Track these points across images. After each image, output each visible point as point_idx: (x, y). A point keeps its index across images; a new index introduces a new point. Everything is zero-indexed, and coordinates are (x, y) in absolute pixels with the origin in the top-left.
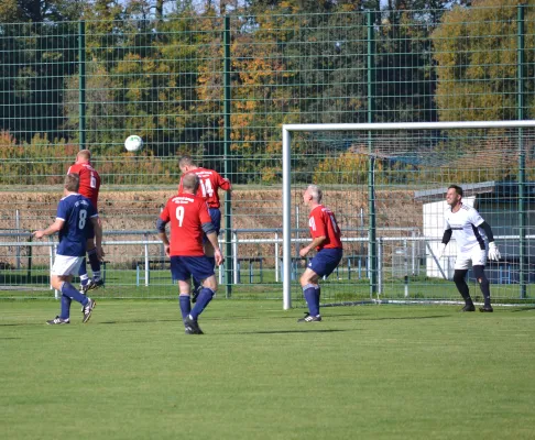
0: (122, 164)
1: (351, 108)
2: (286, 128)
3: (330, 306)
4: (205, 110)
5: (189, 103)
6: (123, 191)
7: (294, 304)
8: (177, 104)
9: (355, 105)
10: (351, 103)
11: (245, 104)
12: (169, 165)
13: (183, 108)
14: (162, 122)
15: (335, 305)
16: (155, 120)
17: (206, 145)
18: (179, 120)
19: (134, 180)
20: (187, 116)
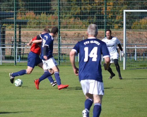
0: (70, 22)
1: (143, 5)
2: (125, 11)
3: (138, 69)
4: (97, 5)
5: (91, 3)
6: (71, 31)
7: (127, 68)
8: (88, 3)
9: (145, 4)
10: (144, 3)
11: (109, 3)
12: (85, 23)
13: (90, 4)
14: (82, 9)
15: (140, 68)
16: (81, 8)
17: (97, 16)
18: (88, 8)
19: (74, 28)
20: (91, 7)
